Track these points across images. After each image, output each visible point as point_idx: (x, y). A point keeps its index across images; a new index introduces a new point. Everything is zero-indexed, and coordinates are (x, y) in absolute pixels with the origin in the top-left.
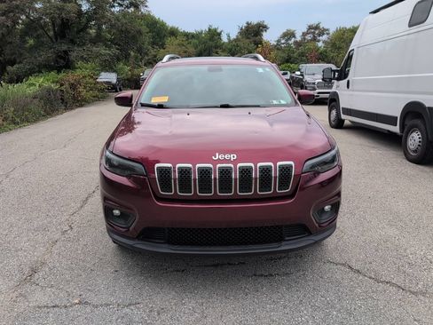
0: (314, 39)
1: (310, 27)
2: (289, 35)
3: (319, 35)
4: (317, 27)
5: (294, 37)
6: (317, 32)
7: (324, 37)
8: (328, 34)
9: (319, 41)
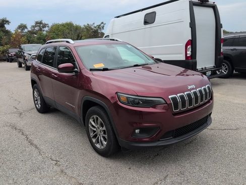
0: (41, 30)
1: (37, 23)
2: (23, 27)
3: (43, 28)
4: (41, 23)
5: (26, 28)
6: (41, 25)
7: (46, 29)
8: (48, 27)
9: (44, 31)
